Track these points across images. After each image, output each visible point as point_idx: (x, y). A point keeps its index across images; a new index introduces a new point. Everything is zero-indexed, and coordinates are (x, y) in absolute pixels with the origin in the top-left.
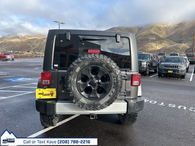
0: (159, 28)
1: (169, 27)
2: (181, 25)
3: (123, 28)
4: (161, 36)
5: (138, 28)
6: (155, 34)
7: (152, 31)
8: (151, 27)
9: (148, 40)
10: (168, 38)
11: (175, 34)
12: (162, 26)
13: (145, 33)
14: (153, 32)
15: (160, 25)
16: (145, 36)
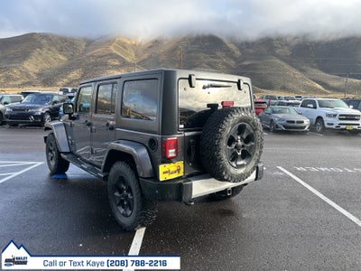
0: (124, 46)
1: (140, 45)
2: (156, 43)
3: (53, 36)
4: (128, 59)
5: (85, 40)
6: (118, 56)
7: (112, 48)
8: (110, 42)
9: (106, 65)
10: (139, 63)
11: (150, 57)
12: (129, 42)
13: (99, 51)
14: (115, 51)
15: (125, 40)
16: (100, 57)
